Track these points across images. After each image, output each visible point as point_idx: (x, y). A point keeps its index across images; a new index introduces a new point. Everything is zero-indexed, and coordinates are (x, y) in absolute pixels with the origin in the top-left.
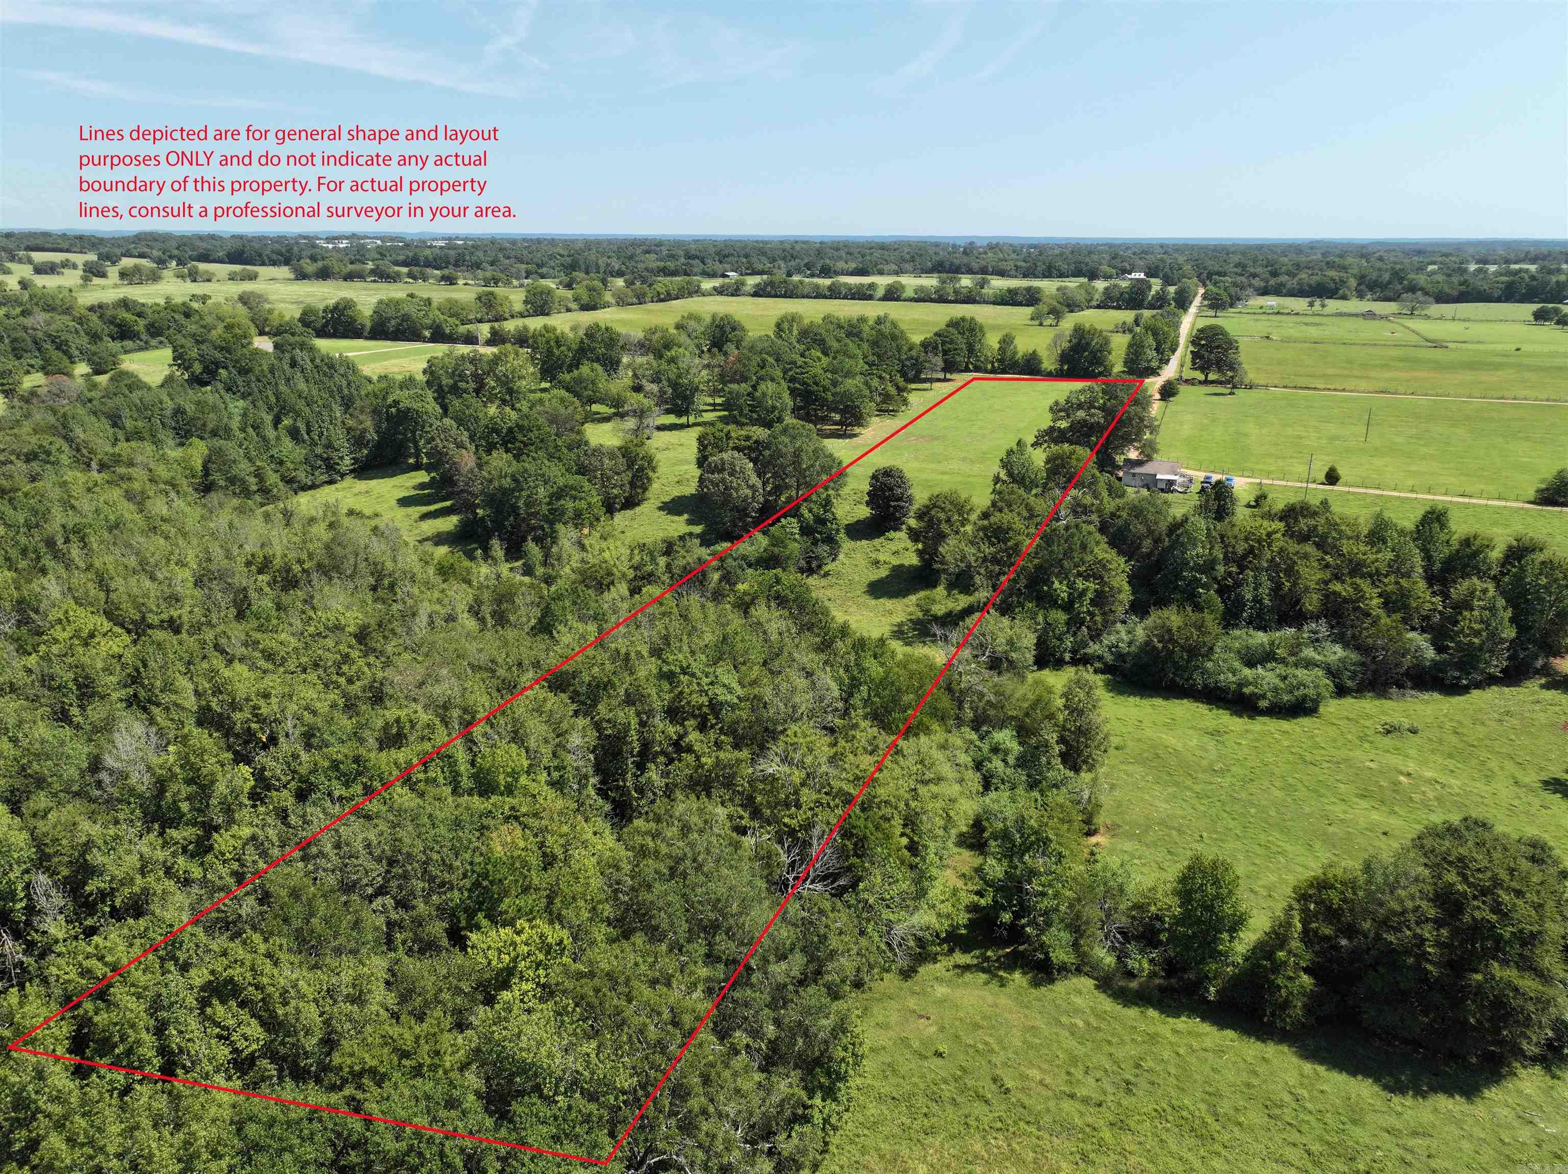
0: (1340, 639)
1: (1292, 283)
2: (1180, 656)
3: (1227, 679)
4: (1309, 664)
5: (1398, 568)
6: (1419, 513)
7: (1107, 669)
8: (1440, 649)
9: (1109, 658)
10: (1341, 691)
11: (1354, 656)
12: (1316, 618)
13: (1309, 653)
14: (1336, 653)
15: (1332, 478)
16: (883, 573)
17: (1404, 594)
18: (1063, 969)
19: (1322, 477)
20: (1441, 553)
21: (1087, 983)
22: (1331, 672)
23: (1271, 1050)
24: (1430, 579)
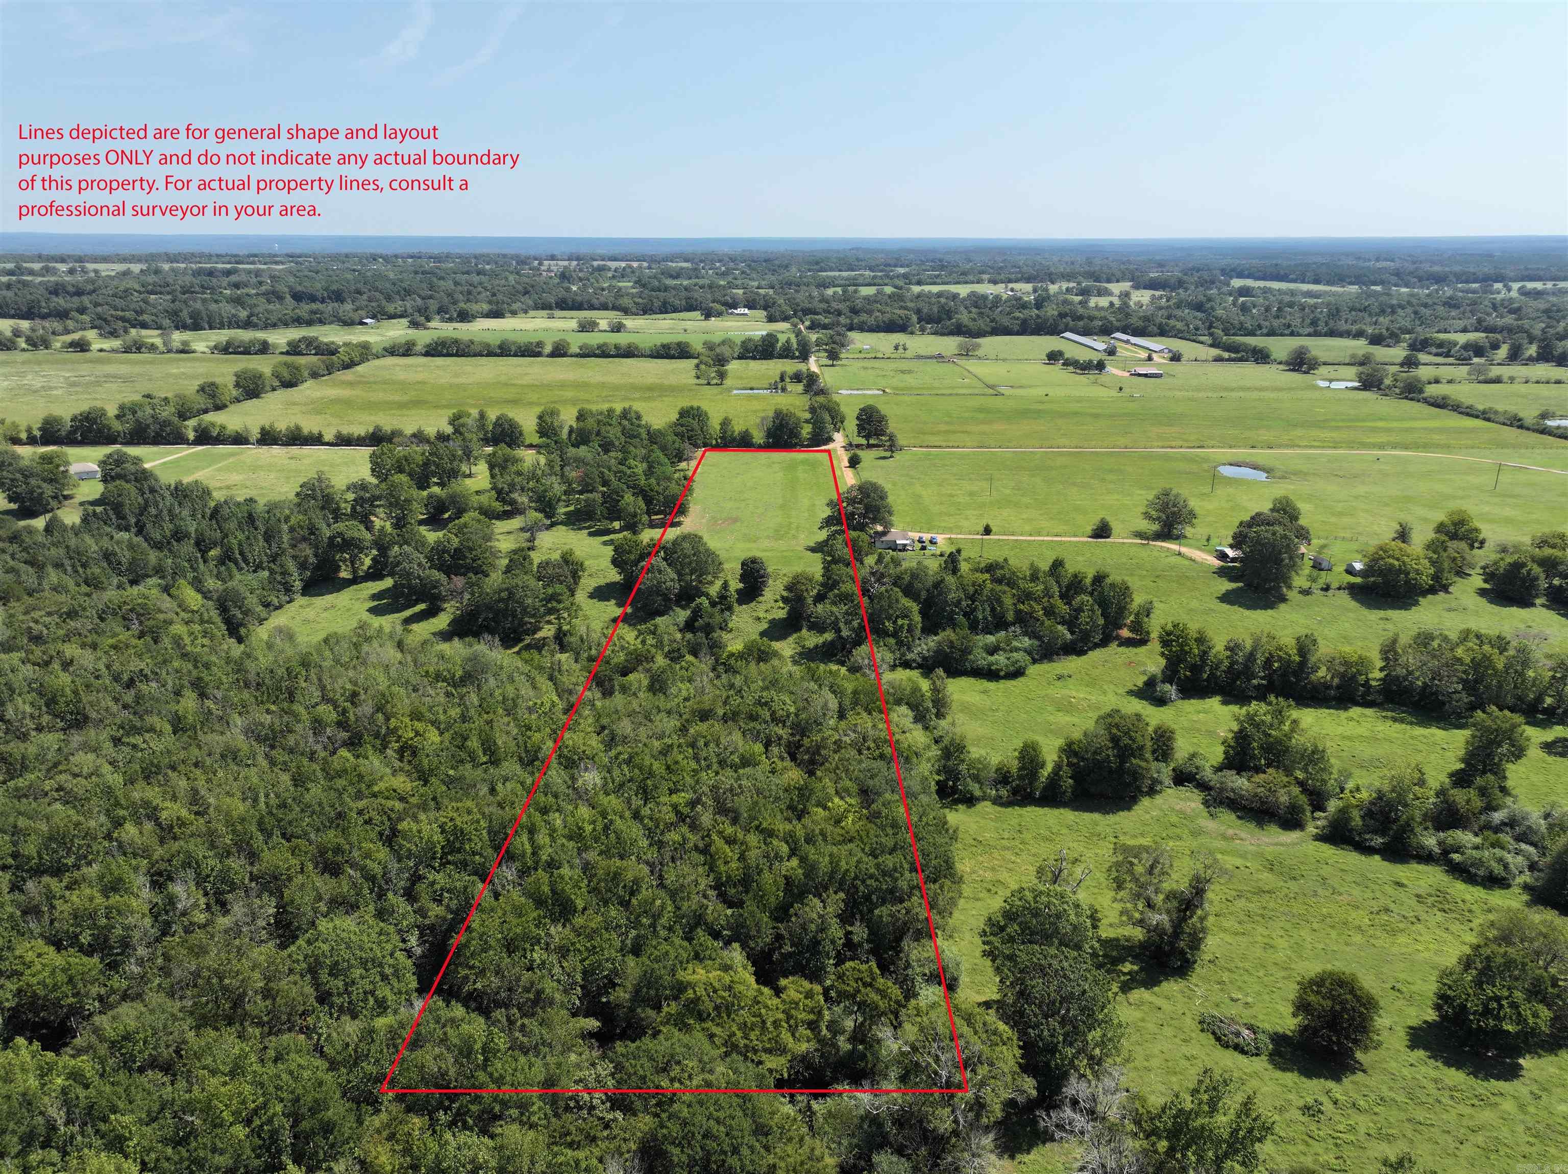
0: (1025, 634)
1: (871, 321)
2: (956, 655)
3: (982, 663)
4: (1017, 650)
5: (1047, 593)
6: (1050, 562)
7: (920, 666)
8: (1072, 633)
9: (919, 660)
10: (1034, 661)
11: (1036, 643)
12: (1014, 624)
13: (1015, 644)
14: (1026, 642)
15: (987, 531)
16: (766, 626)
17: (1052, 606)
18: (978, 800)
19: (982, 529)
20: (1065, 582)
21: (988, 803)
22: (1029, 653)
23: (1062, 810)
24: (1062, 597)
